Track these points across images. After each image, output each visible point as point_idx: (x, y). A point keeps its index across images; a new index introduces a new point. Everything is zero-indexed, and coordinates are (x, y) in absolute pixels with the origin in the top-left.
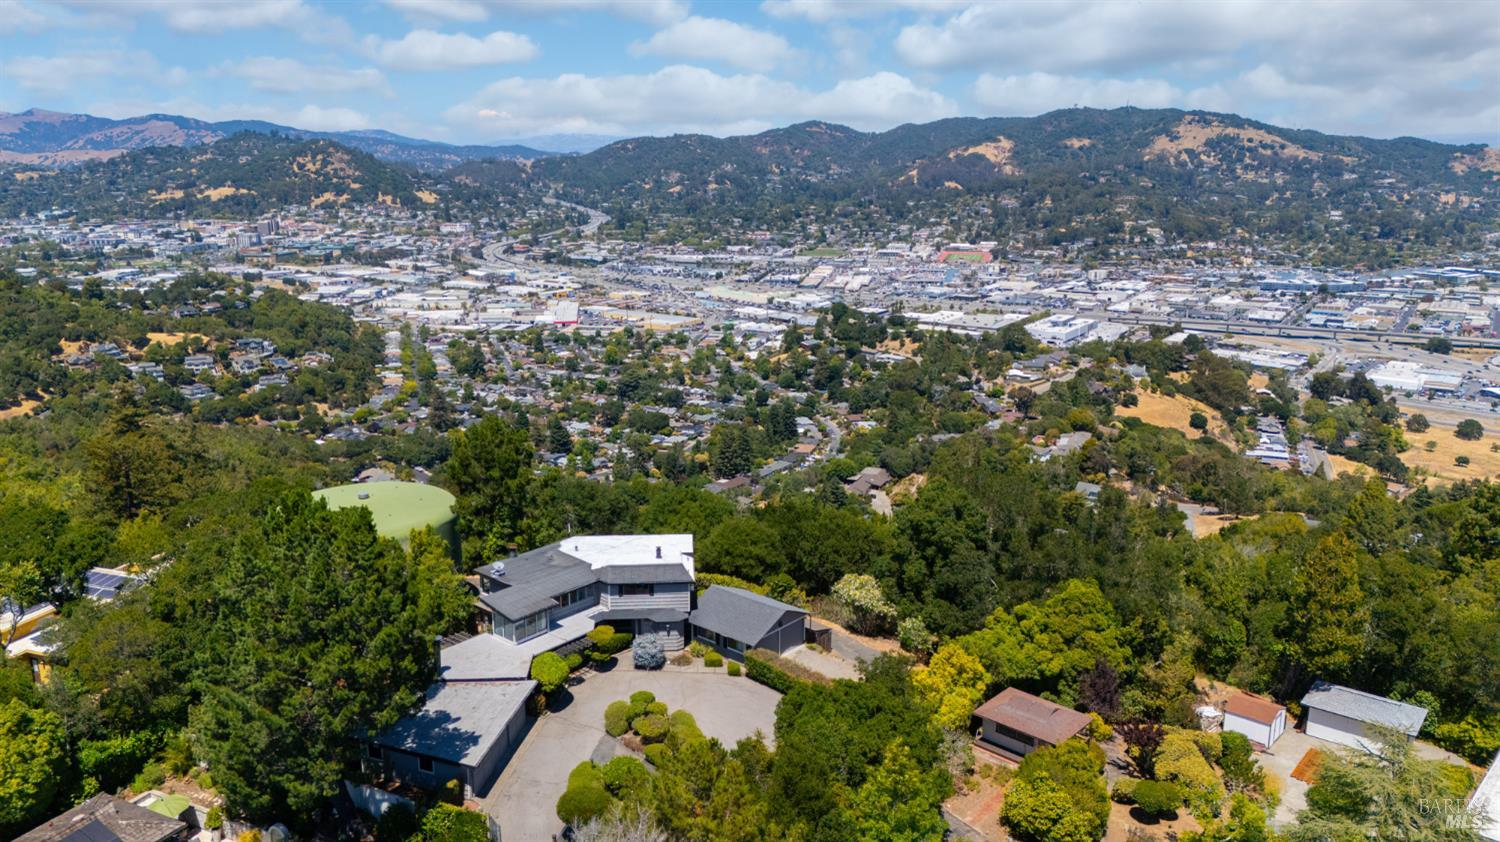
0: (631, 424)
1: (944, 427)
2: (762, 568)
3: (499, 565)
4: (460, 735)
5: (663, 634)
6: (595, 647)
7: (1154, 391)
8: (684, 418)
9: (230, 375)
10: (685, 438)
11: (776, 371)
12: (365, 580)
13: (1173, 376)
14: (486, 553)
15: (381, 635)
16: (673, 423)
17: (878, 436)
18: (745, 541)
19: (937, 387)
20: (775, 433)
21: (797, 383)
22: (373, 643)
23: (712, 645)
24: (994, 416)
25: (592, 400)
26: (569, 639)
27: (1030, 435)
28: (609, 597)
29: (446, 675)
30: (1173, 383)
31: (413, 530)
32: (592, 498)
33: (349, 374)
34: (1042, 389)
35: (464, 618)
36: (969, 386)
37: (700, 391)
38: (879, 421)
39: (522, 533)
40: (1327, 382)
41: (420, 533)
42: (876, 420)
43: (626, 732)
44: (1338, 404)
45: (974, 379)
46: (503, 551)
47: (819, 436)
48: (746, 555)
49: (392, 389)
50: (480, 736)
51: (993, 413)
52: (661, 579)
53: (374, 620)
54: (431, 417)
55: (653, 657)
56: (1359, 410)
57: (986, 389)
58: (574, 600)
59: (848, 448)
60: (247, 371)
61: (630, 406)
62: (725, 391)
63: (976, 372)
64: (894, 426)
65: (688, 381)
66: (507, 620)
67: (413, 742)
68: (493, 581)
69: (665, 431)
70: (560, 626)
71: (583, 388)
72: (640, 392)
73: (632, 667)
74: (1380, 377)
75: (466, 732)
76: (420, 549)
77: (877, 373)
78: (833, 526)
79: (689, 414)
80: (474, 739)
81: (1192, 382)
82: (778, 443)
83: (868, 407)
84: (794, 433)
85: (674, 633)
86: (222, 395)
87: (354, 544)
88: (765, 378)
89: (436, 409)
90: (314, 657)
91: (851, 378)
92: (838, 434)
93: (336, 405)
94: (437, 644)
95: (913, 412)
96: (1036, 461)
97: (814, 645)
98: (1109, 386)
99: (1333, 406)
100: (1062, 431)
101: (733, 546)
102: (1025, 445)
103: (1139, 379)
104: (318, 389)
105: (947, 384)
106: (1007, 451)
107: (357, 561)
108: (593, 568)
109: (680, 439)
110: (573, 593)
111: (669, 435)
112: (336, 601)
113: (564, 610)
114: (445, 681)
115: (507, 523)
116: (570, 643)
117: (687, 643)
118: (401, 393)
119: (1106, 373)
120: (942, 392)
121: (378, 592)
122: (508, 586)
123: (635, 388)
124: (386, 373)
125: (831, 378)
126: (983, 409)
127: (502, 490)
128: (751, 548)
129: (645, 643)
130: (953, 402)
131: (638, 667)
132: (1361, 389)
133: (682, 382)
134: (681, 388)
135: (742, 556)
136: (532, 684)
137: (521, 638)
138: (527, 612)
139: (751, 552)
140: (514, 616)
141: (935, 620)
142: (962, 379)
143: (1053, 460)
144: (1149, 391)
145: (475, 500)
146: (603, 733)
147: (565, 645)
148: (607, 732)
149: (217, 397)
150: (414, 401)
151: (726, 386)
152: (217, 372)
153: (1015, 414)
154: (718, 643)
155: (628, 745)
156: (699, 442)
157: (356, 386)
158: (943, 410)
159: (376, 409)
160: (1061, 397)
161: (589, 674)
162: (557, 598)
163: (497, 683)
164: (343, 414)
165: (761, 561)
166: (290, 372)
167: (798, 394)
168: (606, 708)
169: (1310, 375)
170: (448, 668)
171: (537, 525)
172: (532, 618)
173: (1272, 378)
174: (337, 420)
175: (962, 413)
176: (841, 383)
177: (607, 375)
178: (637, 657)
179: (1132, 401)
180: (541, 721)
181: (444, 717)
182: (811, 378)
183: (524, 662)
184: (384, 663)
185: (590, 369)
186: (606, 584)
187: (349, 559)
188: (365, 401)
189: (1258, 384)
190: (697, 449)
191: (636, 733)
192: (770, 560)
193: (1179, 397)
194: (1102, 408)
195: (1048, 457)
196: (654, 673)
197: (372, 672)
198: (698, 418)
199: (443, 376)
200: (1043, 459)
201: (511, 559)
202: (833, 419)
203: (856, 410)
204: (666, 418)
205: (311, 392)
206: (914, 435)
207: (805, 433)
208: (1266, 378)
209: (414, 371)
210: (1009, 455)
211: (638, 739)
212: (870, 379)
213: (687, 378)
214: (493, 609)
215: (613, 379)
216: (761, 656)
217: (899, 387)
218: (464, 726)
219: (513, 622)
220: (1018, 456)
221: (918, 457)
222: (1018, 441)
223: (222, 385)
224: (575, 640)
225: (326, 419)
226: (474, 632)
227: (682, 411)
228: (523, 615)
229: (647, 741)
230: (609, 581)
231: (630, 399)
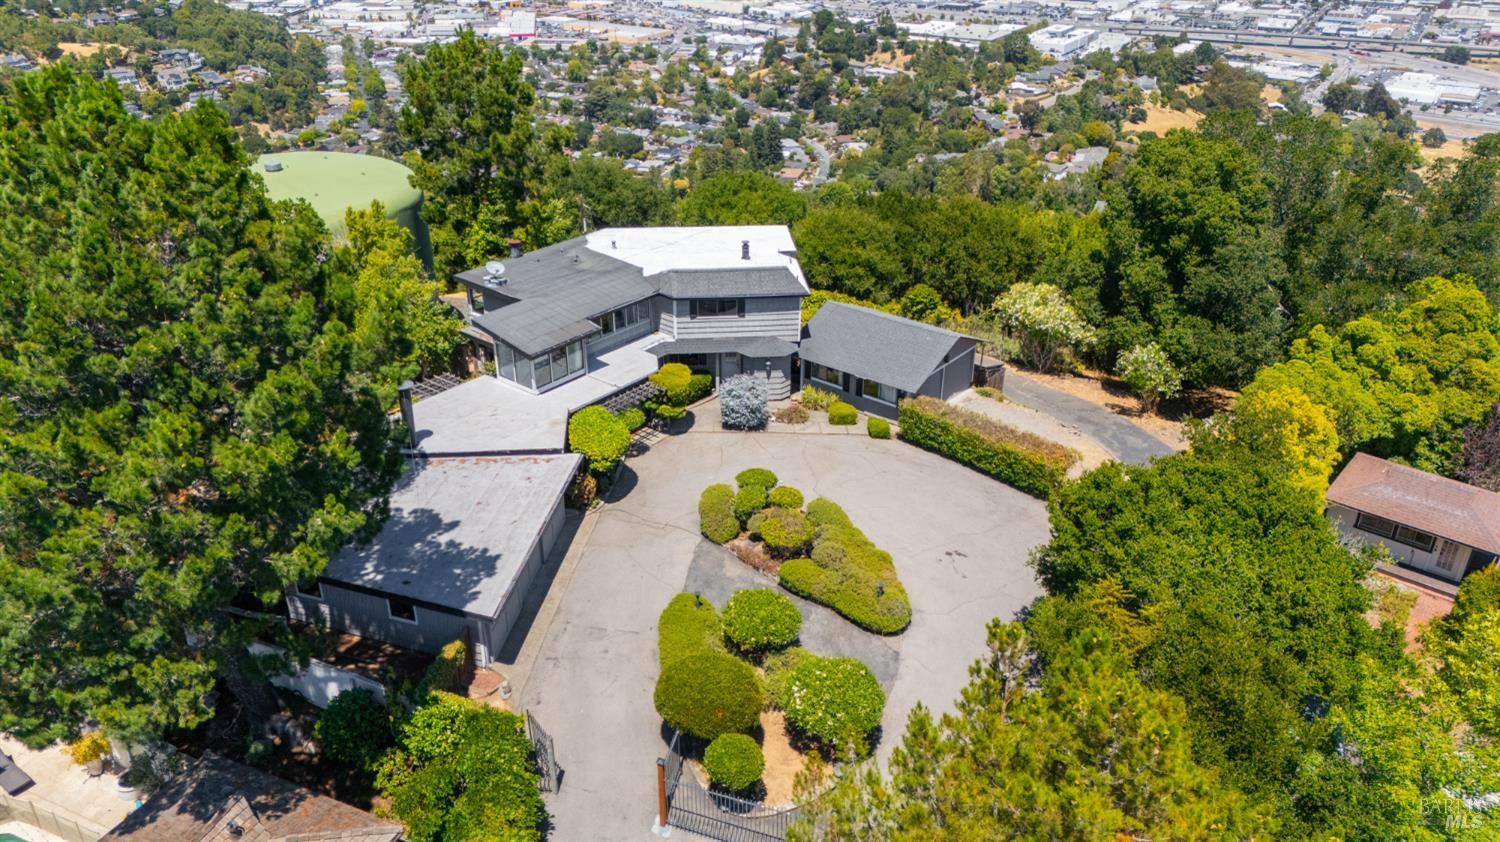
0: (601, 147)
1: (944, 146)
2: (873, 280)
3: (495, 267)
4: (461, 554)
5: (761, 375)
6: (661, 398)
7: (1164, 105)
8: (658, 141)
9: (156, 91)
10: (661, 163)
11: (756, 89)
12: (218, 265)
13: (1182, 88)
14: (470, 254)
15: (267, 387)
16: (647, 146)
17: (874, 157)
18: (847, 241)
19: (934, 103)
20: (760, 156)
21: (779, 101)
22: (249, 407)
23: (835, 391)
24: (996, 133)
25: (557, 120)
26: (622, 384)
27: (1043, 151)
28: (675, 319)
29: (427, 446)
30: (1183, 95)
31: (350, 212)
32: (610, 186)
33: (289, 90)
34: (1048, 103)
35: (445, 352)
36: (969, 101)
37: (674, 111)
38: (871, 142)
39: (524, 222)
40: (1344, 94)
41: (362, 215)
42: (867, 141)
43: (736, 537)
44: (1352, 118)
45: (973, 94)
46: (497, 251)
47: (806, 159)
48: (850, 260)
49: (339, 109)
50: (498, 557)
51: (995, 131)
52: (757, 291)
53: (252, 353)
54: (384, 139)
55: (753, 412)
56: (1375, 124)
57: (987, 104)
58: (621, 325)
59: (840, 172)
60: (175, 87)
61: (599, 128)
62: (701, 110)
63: (974, 86)
64: (889, 147)
65: (660, 100)
66: (519, 354)
67: (377, 570)
68: (487, 292)
69: (640, 154)
70: (604, 365)
71: (547, 108)
72: (610, 112)
73: (719, 428)
74: (1396, 89)
75: (472, 550)
76: (367, 241)
77: (866, 89)
78: (967, 219)
79: (664, 136)
80: (487, 564)
81: (1204, 95)
82: (762, 167)
83: (858, 127)
84: (779, 157)
85: (777, 374)
86: (150, 113)
87: (181, 177)
88: (745, 96)
89: (389, 130)
90: (109, 438)
91: (838, 95)
92: (827, 157)
93: (278, 126)
94: (404, 397)
95: (909, 130)
96: (1050, 179)
97: (987, 388)
98: (1117, 99)
99: (1347, 121)
100: (1079, 146)
101: (831, 247)
102: (1039, 163)
103: (1149, 92)
104: (257, 107)
105: (944, 99)
106: (1018, 169)
107: (193, 218)
108: (646, 273)
109: (656, 163)
110: (619, 313)
111: (644, 159)
112: (151, 311)
113: (608, 339)
114: (424, 456)
115: (501, 205)
116: (623, 391)
117: (795, 388)
118: (349, 112)
119: (1115, 86)
120: (940, 108)
121: (253, 291)
122: (517, 300)
123: (604, 107)
124: (332, 92)
125: (817, 96)
126: (985, 125)
127: (489, 151)
128: (859, 250)
129: (733, 389)
130: (952, 120)
131: (727, 426)
132: (1378, 102)
133: (654, 102)
134: (653, 108)
135: (844, 262)
136: (574, 459)
137: (544, 384)
138: (553, 342)
139: (858, 256)
140: (531, 348)
141: (1187, 347)
142: (961, 94)
143: (1070, 178)
144: (1159, 104)
145: (447, 169)
146: (700, 538)
147: (616, 394)
148: (705, 536)
149: (145, 116)
150: (364, 123)
151: (703, 105)
152: (142, 88)
153: (1020, 131)
154: (846, 388)
155: (744, 558)
156: (678, 167)
157: (297, 104)
158: (942, 127)
159: (323, 131)
160: (1069, 111)
161: (656, 439)
162: (595, 320)
163: (514, 458)
164: (287, 136)
165: (871, 268)
166: (223, 87)
167: (781, 114)
168: (698, 498)
169: (1323, 88)
170: (428, 433)
171: (548, 209)
172: (560, 352)
173: (1285, 91)
174: (280, 143)
175: (961, 131)
176: (828, 101)
177: (572, 93)
178: (727, 411)
179: (1140, 117)
180: (590, 517)
181: (429, 521)
182: (795, 95)
183: (555, 423)
184: (281, 450)
185: (552, 87)
186: (671, 299)
187: (173, 212)
188: (310, 121)
189: (1272, 98)
190: (676, 174)
191: (756, 538)
192: (882, 268)
193: (1189, 111)
194: (1113, 122)
195: (1064, 175)
196: (754, 435)
197: (255, 472)
198: (674, 140)
199: (393, 95)
200: (1058, 177)
201: (513, 258)
202: (821, 140)
203: (846, 130)
204: (640, 140)
205: (249, 110)
206: (913, 155)
207: (791, 157)
208: (1278, 92)
209: (361, 90)
210: (1022, 173)
211: (759, 547)
212: (858, 96)
213: (659, 96)
214: (496, 337)
215: (579, 97)
216: (928, 408)
217: (893, 103)
218: (467, 538)
219: (531, 358)
220: (1032, 173)
221: (920, 179)
222: (1030, 158)
223: (151, 103)
224: (630, 388)
225: (269, 141)
226: (464, 374)
227: (657, 133)
228: (546, 346)
229: (777, 553)
230: (675, 294)
231: (598, 119)
